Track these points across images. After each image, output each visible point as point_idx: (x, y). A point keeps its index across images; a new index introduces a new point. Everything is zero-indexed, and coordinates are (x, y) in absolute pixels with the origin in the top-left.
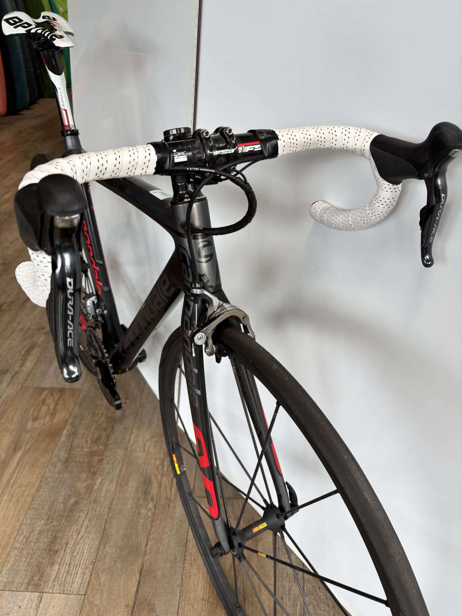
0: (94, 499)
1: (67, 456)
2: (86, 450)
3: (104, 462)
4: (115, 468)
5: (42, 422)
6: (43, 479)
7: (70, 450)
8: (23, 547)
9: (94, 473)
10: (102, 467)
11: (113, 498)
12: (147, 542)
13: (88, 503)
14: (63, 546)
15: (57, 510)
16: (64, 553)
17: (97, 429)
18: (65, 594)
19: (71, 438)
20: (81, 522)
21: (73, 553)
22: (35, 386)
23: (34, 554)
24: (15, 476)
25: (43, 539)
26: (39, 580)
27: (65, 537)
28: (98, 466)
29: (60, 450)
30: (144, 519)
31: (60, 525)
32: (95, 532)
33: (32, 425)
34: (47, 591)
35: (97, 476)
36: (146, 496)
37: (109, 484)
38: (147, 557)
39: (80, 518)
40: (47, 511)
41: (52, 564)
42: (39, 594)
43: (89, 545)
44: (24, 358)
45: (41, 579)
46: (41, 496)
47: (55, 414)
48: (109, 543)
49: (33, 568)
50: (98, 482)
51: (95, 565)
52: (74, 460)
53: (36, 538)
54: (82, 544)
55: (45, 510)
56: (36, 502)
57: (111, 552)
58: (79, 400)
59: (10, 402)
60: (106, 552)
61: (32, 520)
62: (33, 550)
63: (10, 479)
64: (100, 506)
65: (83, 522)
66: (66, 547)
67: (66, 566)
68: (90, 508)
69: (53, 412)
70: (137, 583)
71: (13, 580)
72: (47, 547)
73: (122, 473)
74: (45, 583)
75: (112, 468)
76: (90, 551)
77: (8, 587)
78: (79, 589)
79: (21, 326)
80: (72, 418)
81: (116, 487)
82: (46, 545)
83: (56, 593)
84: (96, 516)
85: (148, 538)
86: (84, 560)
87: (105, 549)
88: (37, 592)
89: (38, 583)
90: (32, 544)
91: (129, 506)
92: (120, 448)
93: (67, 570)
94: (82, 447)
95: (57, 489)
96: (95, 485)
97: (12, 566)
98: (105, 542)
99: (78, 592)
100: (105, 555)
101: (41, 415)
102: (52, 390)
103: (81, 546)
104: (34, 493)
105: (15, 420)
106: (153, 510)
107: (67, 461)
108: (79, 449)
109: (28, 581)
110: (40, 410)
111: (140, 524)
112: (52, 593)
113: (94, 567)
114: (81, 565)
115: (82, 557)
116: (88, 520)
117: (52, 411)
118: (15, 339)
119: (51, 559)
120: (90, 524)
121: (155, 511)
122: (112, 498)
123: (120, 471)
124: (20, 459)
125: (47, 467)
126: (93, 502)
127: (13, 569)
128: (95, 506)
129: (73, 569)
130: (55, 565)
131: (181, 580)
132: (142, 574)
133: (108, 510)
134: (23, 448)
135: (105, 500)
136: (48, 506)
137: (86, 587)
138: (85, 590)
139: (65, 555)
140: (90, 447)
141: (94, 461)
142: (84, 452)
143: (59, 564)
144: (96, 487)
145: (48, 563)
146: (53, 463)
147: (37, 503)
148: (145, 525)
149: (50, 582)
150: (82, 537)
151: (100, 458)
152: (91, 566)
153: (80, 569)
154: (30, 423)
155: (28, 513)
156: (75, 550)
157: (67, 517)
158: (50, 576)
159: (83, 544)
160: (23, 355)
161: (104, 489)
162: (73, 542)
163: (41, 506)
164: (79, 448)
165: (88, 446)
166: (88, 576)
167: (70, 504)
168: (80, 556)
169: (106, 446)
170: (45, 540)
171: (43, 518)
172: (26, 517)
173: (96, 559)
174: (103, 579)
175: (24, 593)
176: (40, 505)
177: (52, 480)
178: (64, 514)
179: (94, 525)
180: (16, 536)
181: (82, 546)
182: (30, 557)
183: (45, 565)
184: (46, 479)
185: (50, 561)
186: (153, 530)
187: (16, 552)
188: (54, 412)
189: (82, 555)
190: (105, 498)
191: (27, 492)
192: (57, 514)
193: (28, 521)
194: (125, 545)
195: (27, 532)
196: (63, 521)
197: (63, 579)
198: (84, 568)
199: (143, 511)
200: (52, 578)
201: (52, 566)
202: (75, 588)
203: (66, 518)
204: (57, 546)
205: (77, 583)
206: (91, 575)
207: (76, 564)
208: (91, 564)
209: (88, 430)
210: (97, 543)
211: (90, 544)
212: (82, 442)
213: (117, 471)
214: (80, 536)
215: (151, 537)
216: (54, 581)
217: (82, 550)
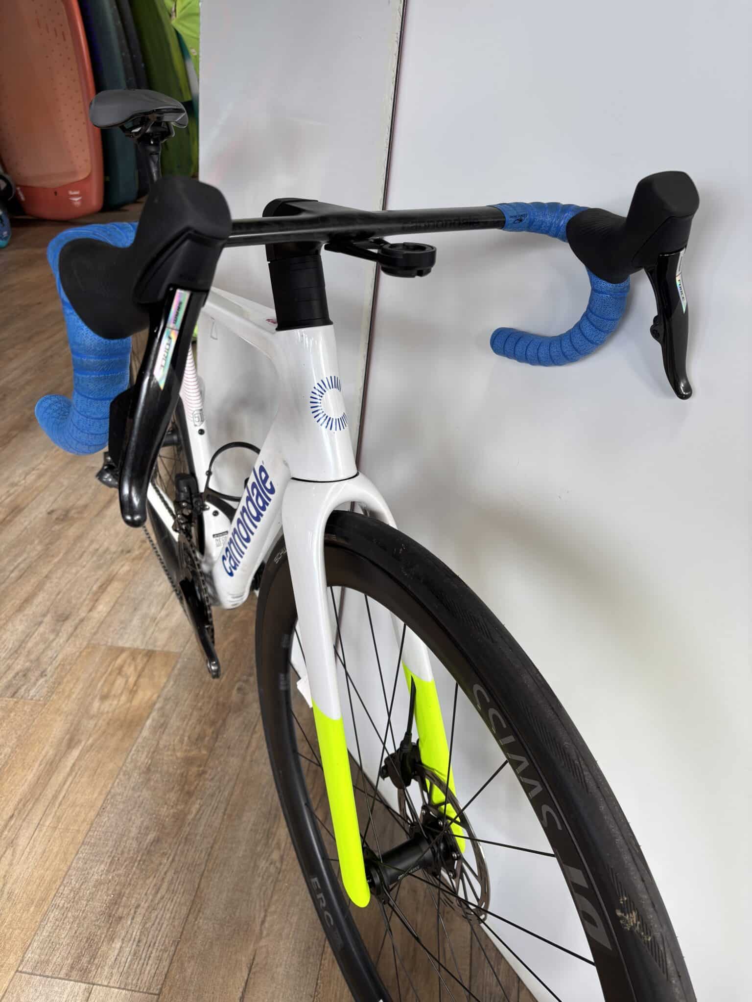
0: (185, 836)
1: (150, 761)
2: (179, 754)
3: (207, 776)
4: (222, 788)
5: (115, 702)
6: (109, 797)
7: (154, 752)
8: (69, 905)
9: (190, 794)
10: (203, 785)
11: (216, 837)
12: (265, 916)
13: (176, 843)
14: (130, 910)
15: (126, 850)
16: (131, 923)
17: (199, 721)
18: (128, 990)
19: (158, 733)
20: (163, 873)
21: (146, 923)
22: (109, 644)
23: (84, 918)
24: (66, 787)
25: (100, 896)
26: (89, 962)
27: (135, 896)
28: (196, 783)
29: (138, 751)
30: (263, 878)
31: (129, 874)
32: (183, 893)
33: (100, 706)
34: (100, 983)
35: (194, 798)
36: (268, 838)
37: (212, 814)
38: (263, 943)
39: (162, 866)
40: (111, 850)
41: (112, 939)
42: (87, 986)
43: (171, 913)
44: (95, 598)
45: (92, 960)
46: (103, 824)
47: (136, 691)
48: (203, 913)
49: (81, 941)
50: (194, 809)
51: (179, 947)
52: (159, 769)
53: (90, 893)
54: (161, 910)
55: (107, 848)
56: (96, 832)
57: (206, 927)
58: (176, 672)
59: (68, 667)
60: (199, 928)
61: (86, 863)
62: (83, 913)
63: (58, 792)
64: (193, 850)
65: (165, 873)
66: (135, 912)
67: (133, 944)
68: (179, 852)
69: (133, 688)
70: (243, 984)
71: (49, 959)
72: (106, 909)
73: (234, 797)
74: (98, 970)
75: (219, 787)
76: (172, 922)
77: (40, 969)
78: (151, 984)
79: (95, 546)
80: (161, 699)
81: (223, 819)
82: (105, 905)
83: (113, 987)
84: (187, 867)
85: (266, 911)
86: (162, 936)
87: (196, 922)
88: (85, 983)
89: (87, 967)
90: (82, 901)
91: (241, 854)
92: (233, 756)
93: (135, 950)
94: (174, 750)
95: (129, 815)
96: (189, 813)
97: (49, 936)
98: (197, 909)
99: (149, 988)
100: (196, 932)
101: (113, 693)
102: (134, 653)
103: (159, 914)
104: (93, 818)
105: (74, 696)
106: (278, 865)
107: (148, 769)
108: (169, 753)
109: (71, 962)
110: (113, 684)
111: (256, 885)
112: (107, 986)
113: (177, 950)
114: (157, 945)
115: (160, 931)
116: (173, 871)
117: (131, 686)
118: (84, 567)
119: (111, 929)
120: (175, 877)
121: (281, 866)
122: (214, 837)
123: (231, 794)
124: (76, 760)
125: (117, 778)
126: (183, 841)
127: (50, 940)
128: (186, 848)
129: (143, 950)
130: (116, 940)
131: (315, 986)
132: (253, 970)
133: (206, 858)
134: (83, 743)
135: (203, 839)
136: (112, 841)
137: (161, 982)
138: (159, 987)
139: (134, 925)
140: (186, 751)
141: (190, 773)
142: (177, 758)
143: (123, 940)
144: (190, 817)
145: (106, 936)
146: (126, 771)
147: (97, 835)
148: (264, 888)
149: (106, 968)
150: (162, 898)
151: (201, 769)
152: (173, 948)
153: (154, 951)
154: (96, 704)
155: (80, 850)
156: (149, 918)
157: (141, 863)
158: (107, 959)
159: (163, 909)
160: (95, 593)
161: (203, 821)
162: (147, 905)
163: (102, 842)
164: (168, 750)
165: (185, 748)
166: (166, 963)
167: (148, 841)
168: (157, 929)
169: (211, 750)
170: (104, 897)
171: (103, 861)
172: (77, 857)
173: (180, 938)
174: (189, 971)
175: (63, 981)
176: (100, 839)
177: (123, 800)
178: (137, 856)
179: (182, 880)
180: (60, 886)
181: (161, 912)
182: (78, 924)
183: (100, 939)
184: (113, 797)
185: (110, 933)
186: (275, 898)
187: (57, 913)
188: (135, 688)
189: (159, 929)
190: (204, 837)
191: (83, 815)
192: (126, 855)
193: (80, 864)
194: (228, 918)
195: (76, 882)
196: (134, 869)
197: (127, 965)
198: (161, 950)
199: (263, 864)
200: (110, 961)
201: (111, 942)
202: (143, 982)
203: (139, 864)
204: (121, 909)
205: (149, 973)
206: (171, 964)
207: (148, 943)
208: (172, 944)
209: (185, 723)
210: (184, 910)
211: (174, 911)
212: (174, 741)
213: (226, 793)
214: (159, 896)
215: (272, 908)
216: (112, 967)
217: (161, 919)
